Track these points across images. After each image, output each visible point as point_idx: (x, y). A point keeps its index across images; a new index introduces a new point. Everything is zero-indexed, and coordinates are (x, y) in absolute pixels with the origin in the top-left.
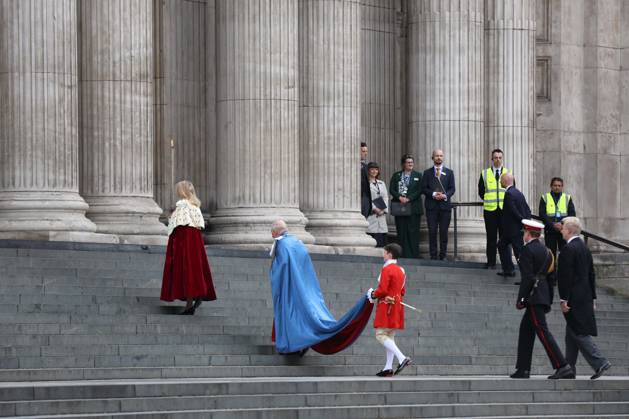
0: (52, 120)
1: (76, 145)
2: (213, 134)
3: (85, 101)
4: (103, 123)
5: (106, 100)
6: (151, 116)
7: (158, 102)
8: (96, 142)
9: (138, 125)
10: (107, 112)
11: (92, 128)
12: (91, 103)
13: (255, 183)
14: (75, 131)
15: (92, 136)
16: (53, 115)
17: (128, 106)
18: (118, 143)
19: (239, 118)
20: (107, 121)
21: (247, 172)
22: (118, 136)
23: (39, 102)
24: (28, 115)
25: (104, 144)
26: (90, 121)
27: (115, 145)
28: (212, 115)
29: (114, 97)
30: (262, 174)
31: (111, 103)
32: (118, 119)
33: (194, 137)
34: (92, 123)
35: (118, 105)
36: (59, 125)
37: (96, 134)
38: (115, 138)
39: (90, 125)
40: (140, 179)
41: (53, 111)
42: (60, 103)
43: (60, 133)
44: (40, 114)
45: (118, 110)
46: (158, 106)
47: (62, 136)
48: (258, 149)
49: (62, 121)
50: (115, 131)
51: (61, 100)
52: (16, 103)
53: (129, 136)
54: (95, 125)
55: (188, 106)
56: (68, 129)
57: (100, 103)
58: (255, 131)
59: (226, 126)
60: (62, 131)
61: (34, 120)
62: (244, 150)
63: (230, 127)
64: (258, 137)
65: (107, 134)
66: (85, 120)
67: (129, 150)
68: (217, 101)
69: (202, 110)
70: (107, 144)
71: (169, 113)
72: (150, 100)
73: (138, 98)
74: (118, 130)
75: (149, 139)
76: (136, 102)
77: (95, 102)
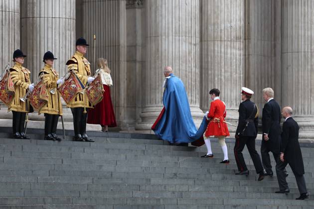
0: (184, 65)
1: (198, 79)
2: (279, 72)
3: (203, 53)
4: (214, 66)
5: (216, 52)
6: (242, 62)
7: (247, 54)
8: (210, 77)
9: (235, 67)
10: (216, 59)
11: (208, 69)
12: (207, 55)
13: (304, 102)
14: (198, 71)
15: (208, 73)
16: (185, 61)
17: (229, 56)
18: (223, 78)
19: (295, 62)
20: (216, 64)
21: (300, 95)
22: (223, 74)
23: (177, 53)
24: (170, 60)
25: (214, 78)
26: (206, 65)
27: (221, 79)
28: (279, 61)
29: (221, 51)
30: (309, 97)
31: (219, 54)
32: (223, 64)
33: (268, 74)
34: (208, 66)
35: (223, 55)
36: (189, 67)
37: (210, 72)
38: (221, 75)
39: (206, 67)
40: (236, 100)
41: (185, 59)
42: (189, 53)
43: (189, 72)
44: (177, 61)
45: (223, 59)
46: (247, 56)
47: (190, 74)
48: (306, 82)
49: (190, 65)
50: (221, 71)
51: (190, 53)
52: (163, 54)
53: (229, 74)
54: (209, 67)
55: (264, 56)
56: (194, 69)
57: (212, 54)
58: (304, 71)
59: (288, 68)
60: (190, 70)
61: (174, 64)
62: (298, 82)
63: (290, 69)
64: (307, 75)
65: (216, 72)
66: (203, 64)
67: (230, 82)
68: (282, 53)
69: (273, 58)
70: (216, 79)
71: (253, 60)
72: (242, 52)
73: (235, 51)
74: (223, 70)
75: (241, 75)
76: (233, 53)
77: (209, 53)
